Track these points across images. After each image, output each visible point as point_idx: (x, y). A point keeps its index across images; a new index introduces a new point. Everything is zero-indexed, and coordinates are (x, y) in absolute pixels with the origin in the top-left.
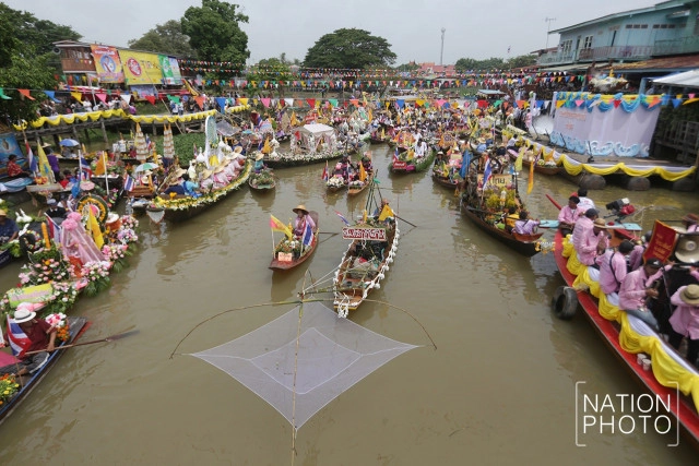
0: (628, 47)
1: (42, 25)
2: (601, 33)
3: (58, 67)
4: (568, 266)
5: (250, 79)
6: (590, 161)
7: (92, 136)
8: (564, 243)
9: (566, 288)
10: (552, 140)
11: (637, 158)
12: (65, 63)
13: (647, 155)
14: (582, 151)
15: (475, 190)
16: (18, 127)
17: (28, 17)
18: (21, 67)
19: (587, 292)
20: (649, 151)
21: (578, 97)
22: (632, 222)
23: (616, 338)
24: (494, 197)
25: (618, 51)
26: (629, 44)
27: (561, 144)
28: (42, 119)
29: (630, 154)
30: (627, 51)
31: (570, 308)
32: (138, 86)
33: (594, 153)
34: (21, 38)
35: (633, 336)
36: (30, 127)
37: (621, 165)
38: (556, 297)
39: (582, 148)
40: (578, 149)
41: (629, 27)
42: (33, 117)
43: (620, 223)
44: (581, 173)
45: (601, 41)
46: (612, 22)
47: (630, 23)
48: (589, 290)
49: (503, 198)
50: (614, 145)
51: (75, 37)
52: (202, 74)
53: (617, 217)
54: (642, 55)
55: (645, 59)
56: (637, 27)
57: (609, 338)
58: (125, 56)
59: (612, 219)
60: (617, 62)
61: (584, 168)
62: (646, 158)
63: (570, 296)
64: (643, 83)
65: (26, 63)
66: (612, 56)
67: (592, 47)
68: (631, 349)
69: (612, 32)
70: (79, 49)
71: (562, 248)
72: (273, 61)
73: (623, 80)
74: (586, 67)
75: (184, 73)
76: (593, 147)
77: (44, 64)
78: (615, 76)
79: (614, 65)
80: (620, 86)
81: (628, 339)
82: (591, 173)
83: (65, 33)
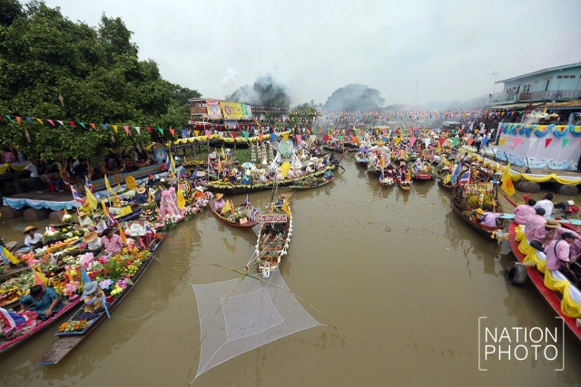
0: (559, 91)
1: (184, 90)
2: (536, 82)
3: (189, 112)
4: (519, 248)
5: (291, 116)
6: (528, 171)
7: (202, 149)
8: (516, 231)
9: (517, 263)
10: (497, 156)
11: (567, 171)
12: (192, 110)
13: (576, 169)
14: (521, 164)
15: (461, 193)
16: (167, 145)
17: (178, 87)
18: (172, 114)
19: (534, 268)
20: (578, 167)
21: (519, 126)
22: (576, 218)
23: (559, 304)
24: (474, 198)
25: (551, 94)
26: (561, 89)
27: (505, 159)
28: (179, 140)
29: (561, 168)
30: (559, 94)
31: (521, 279)
32: (228, 121)
33: (530, 166)
34: (173, 98)
35: (572, 305)
36: (172, 144)
37: (554, 176)
38: (509, 269)
39: (521, 162)
40: (518, 163)
41: (559, 77)
42: (174, 139)
43: (566, 218)
44: (520, 180)
45: (537, 87)
46: (546, 75)
47: (560, 74)
48: (536, 266)
49: (482, 199)
50: (548, 161)
51: (199, 95)
52: (264, 113)
53: (563, 214)
54: (572, 96)
55: (574, 99)
56: (566, 77)
57: (551, 304)
58: (223, 105)
59: (559, 216)
60: (550, 101)
61: (522, 177)
62: (575, 171)
63: (520, 269)
64: (571, 117)
65: (174, 111)
66: (546, 98)
67: (530, 91)
68: (571, 314)
69: (546, 81)
70: (200, 102)
71: (515, 234)
72: (306, 105)
73: (555, 115)
74: (525, 105)
75: (253, 113)
76: (530, 162)
77: (182, 111)
78: (548, 112)
79: (548, 104)
80: (552, 119)
81: (568, 306)
82: (528, 181)
83: (195, 94)
